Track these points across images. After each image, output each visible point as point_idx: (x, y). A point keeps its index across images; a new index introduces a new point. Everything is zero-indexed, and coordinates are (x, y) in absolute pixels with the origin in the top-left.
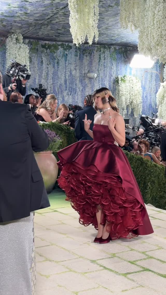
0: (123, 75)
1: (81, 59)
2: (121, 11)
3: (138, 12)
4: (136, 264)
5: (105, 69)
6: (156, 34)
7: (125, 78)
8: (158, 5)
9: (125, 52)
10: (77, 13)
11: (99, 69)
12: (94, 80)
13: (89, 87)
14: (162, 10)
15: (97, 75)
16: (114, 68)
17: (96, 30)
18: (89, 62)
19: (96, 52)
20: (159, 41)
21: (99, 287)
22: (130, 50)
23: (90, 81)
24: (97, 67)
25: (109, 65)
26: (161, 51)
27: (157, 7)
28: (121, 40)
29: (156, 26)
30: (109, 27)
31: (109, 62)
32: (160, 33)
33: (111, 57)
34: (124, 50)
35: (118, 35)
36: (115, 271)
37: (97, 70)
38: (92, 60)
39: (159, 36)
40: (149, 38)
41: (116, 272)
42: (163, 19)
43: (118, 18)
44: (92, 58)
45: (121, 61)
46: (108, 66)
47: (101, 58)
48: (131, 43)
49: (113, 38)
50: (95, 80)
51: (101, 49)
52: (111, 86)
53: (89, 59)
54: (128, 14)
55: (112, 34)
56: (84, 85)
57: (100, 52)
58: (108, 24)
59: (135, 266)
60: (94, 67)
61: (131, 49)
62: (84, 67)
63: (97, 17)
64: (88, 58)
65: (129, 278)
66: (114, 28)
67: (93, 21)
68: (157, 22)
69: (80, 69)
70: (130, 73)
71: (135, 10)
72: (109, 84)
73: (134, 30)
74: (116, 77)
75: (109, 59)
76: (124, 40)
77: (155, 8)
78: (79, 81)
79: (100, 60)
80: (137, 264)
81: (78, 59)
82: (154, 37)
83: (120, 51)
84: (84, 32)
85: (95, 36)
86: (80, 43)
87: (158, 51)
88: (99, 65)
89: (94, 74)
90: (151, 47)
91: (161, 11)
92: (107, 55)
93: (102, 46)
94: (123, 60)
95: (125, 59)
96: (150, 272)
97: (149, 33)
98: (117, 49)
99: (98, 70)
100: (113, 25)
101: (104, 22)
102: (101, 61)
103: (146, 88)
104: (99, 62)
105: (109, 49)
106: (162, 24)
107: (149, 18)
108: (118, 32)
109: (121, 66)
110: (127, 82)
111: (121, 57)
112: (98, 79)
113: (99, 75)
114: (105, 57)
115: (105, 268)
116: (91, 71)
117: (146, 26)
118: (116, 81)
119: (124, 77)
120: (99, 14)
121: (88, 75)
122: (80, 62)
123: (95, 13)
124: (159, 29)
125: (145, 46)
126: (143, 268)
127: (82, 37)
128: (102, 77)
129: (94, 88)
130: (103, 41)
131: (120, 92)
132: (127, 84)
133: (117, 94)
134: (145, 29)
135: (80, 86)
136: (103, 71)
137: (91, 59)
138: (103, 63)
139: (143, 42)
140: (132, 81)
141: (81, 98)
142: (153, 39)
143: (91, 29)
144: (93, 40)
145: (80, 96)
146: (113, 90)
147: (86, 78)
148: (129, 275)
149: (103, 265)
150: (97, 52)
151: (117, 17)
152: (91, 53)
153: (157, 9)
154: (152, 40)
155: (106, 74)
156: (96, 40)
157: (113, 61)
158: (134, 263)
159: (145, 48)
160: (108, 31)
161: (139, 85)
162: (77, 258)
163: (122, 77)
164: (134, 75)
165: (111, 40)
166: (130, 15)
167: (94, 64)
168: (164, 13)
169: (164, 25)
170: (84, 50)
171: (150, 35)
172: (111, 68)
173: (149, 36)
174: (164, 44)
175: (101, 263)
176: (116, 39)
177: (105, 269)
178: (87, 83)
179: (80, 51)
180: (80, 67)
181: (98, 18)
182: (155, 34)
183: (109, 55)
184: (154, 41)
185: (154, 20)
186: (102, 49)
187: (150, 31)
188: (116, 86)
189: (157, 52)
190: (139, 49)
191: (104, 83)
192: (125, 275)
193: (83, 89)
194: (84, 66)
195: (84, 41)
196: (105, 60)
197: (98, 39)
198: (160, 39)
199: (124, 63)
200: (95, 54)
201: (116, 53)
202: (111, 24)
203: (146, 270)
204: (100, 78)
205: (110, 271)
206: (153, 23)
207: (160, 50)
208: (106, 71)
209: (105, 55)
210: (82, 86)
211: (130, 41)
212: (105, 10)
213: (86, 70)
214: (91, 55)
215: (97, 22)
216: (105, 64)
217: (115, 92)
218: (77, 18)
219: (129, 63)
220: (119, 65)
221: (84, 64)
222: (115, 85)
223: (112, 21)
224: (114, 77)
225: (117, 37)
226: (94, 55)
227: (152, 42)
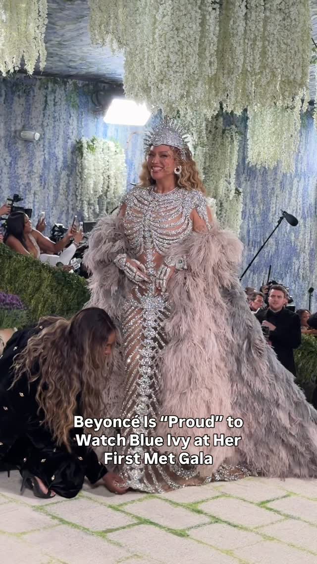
0: (91, 138)
1: (8, 102)
2: (92, 10)
3: (125, 14)
4: (123, 512)
5: (57, 123)
6: (159, 59)
7: (94, 142)
8: (162, 4)
9: (94, 93)
10: (4, 11)
11: (45, 124)
12: (34, 146)
13: (24, 158)
14: (169, 13)
15: (41, 135)
16: (74, 123)
17: (42, 45)
18: (25, 109)
19: (39, 91)
20: (164, 73)
21: (52, 561)
22: (104, 89)
23: (27, 147)
24: (40, 119)
25: (64, 117)
26: (167, 93)
27: (160, 7)
28: (88, 69)
29: (158, 43)
30: (64, 41)
31: (63, 111)
32: (166, 58)
33: (67, 100)
34: (93, 88)
35: (82, 59)
36: (83, 527)
37: (39, 126)
38: (30, 105)
39: (164, 65)
40: (146, 67)
41: (84, 529)
42: (172, 32)
43: (82, 24)
44: (31, 102)
45: (86, 109)
46: (61, 118)
47: (49, 102)
48: (107, 76)
49: (71, 64)
50: (37, 144)
51: (48, 84)
52: (66, 158)
53: (24, 103)
54: (105, 17)
55: (71, 55)
56: (15, 154)
57: (46, 91)
58: (63, 35)
59: (123, 515)
60: (33, 119)
61: (106, 88)
62: (14, 118)
63: (44, 20)
64: (22, 100)
65: (110, 540)
66: (73, 44)
67: (36, 28)
68: (160, 36)
69: (7, 122)
70: (105, 135)
71: (119, 11)
72: (63, 154)
73: (117, 50)
74: (78, 141)
75: (63, 106)
76: (94, 70)
77: (157, 10)
78: (5, 145)
79: (45, 107)
80: (126, 511)
81: (3, 102)
82: (154, 66)
83: (85, 90)
84: (18, 48)
85: (39, 57)
86: (9, 71)
87: (163, 93)
88: (44, 116)
89: (33, 133)
90: (149, 86)
91: (169, 16)
92: (60, 97)
93: (51, 79)
94: (90, 108)
95: (93, 105)
96: (152, 527)
97: (146, 57)
98: (80, 85)
99: (42, 125)
100: (72, 38)
101: (55, 31)
102: (47, 108)
103: (134, 164)
104: (44, 110)
105: (64, 86)
106: (169, 41)
107: (145, 27)
108: (83, 52)
109: (87, 120)
110: (99, 150)
111: (86, 102)
112: (41, 143)
113: (44, 134)
114: (56, 101)
115: (62, 521)
116: (27, 126)
117: (139, 42)
118: (78, 149)
119: (92, 141)
120: (47, 14)
121: (22, 134)
122: (6, 107)
123: (39, 12)
124: (164, 51)
125: (136, 83)
126: (137, 518)
127: (14, 59)
128: (50, 139)
129: (33, 161)
130: (51, 68)
131: (86, 171)
132: (99, 155)
133: (79, 174)
134: (137, 50)
135: (7, 156)
136: (51, 127)
137: (27, 103)
138: (52, 112)
139: (134, 74)
140: (109, 150)
141: (9, 180)
142: (153, 70)
143: (32, 44)
144: (35, 66)
145: (7, 175)
146: (70, 166)
147: (17, 140)
148: (110, 534)
149: (58, 515)
150: (39, 89)
151: (80, 22)
152: (29, 92)
153: (161, 11)
154: (151, 71)
155: (57, 134)
156: (42, 65)
157: (71, 108)
158: (120, 508)
159: (137, 86)
160: (62, 49)
161: (122, 157)
162: (5, 503)
163: (89, 140)
164: (111, 139)
165: (68, 68)
166: (109, 20)
167: (34, 114)
168: (174, 21)
169: (174, 44)
170: (16, 85)
171: (146, 60)
172: (68, 123)
173: (145, 64)
174: (173, 80)
175: (54, 512)
176: (78, 67)
177: (63, 523)
178: (20, 150)
179: (6, 86)
180: (7, 118)
181: (46, 22)
182: (157, 59)
183: (64, 98)
184: (155, 73)
185: (154, 33)
186: (50, 85)
187: (146, 54)
188: (77, 157)
189: (159, 94)
190: (126, 87)
191: (54, 152)
192: (103, 534)
193: (12, 163)
194: (15, 115)
195: (17, 66)
196: (56, 107)
197: (45, 63)
198: (166, 69)
199: (92, 115)
200: (35, 94)
201: (78, 94)
202: (68, 35)
203: (142, 521)
204: (47, 141)
205: (73, 527)
206: (153, 39)
207: (166, 90)
208: (57, 128)
209: (55, 97)
210: (10, 156)
211: (105, 72)
212: (58, 7)
213: (19, 124)
214: (28, 95)
215: (44, 30)
216: (56, 114)
217: (74, 170)
218: (5, 20)
219: (103, 114)
220: (83, 116)
221: (15, 112)
222: (75, 155)
223: (70, 30)
224: (73, 141)
225: (81, 62)
226: (34, 96)
227: (151, 74)
